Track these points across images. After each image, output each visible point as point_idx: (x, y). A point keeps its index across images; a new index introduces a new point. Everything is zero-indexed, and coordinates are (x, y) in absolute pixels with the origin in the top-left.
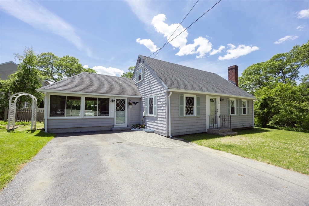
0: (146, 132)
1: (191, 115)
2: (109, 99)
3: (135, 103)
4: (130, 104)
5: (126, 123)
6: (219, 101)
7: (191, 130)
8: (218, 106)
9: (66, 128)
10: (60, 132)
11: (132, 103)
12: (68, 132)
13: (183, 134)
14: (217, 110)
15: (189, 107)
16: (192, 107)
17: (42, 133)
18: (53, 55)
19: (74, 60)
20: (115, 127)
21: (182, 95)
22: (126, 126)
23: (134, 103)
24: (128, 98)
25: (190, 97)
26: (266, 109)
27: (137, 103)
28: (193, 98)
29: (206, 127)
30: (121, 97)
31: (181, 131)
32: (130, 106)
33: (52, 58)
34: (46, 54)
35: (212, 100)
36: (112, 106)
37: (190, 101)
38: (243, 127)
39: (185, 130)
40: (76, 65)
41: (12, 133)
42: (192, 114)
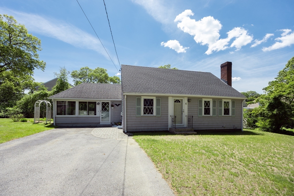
0: (119, 128)
1: (150, 115)
2: (96, 102)
3: (118, 105)
4: (112, 106)
5: (110, 121)
6: (187, 102)
7: (150, 128)
8: (185, 107)
9: (67, 123)
10: (63, 126)
11: (115, 105)
12: (68, 126)
13: (140, 130)
14: (183, 111)
15: (148, 108)
16: (152, 108)
17: (52, 126)
18: (88, 69)
19: (103, 71)
20: (101, 123)
21: (140, 98)
22: (110, 123)
23: (116, 105)
24: (111, 101)
25: (149, 99)
26: (276, 110)
27: (119, 105)
28: (152, 100)
29: (168, 126)
30: (105, 100)
31: (138, 128)
32: (112, 107)
33: (88, 71)
34: (83, 68)
35: (177, 101)
36: (99, 108)
37: (149, 103)
38: (223, 128)
39: (143, 128)
40: (103, 75)
41: (36, 125)
42: (152, 113)
